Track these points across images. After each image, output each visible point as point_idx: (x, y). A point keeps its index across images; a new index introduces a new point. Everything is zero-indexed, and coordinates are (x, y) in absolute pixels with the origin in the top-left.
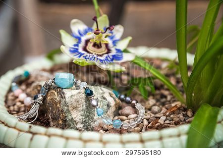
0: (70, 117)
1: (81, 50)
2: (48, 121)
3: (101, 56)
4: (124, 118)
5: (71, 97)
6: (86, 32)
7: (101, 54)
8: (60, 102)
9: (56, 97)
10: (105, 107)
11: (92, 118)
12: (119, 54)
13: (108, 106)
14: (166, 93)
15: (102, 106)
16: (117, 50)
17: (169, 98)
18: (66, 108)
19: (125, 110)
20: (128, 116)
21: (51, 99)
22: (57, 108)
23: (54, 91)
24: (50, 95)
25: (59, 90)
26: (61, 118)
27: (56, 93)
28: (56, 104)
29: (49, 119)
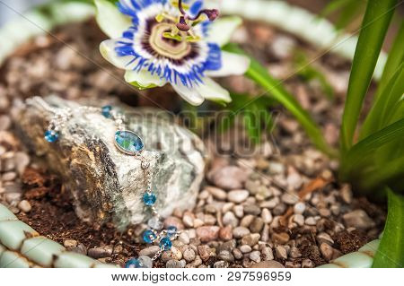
0: (121, 207)
2: (71, 205)
3: (179, 62)
4: (221, 194)
5: (129, 174)
7: (178, 57)
8: (102, 179)
9: (93, 166)
10: (187, 177)
11: (161, 202)
12: (215, 55)
13: (193, 174)
14: (292, 126)
15: (182, 176)
16: (210, 45)
17: (298, 138)
18: (117, 194)
19: (222, 175)
20: (227, 190)
21: (81, 165)
22: (95, 188)
23: (86, 149)
24: (78, 157)
25: (97, 149)
26: (102, 209)
27: (91, 155)
28: (94, 180)
29: (73, 200)
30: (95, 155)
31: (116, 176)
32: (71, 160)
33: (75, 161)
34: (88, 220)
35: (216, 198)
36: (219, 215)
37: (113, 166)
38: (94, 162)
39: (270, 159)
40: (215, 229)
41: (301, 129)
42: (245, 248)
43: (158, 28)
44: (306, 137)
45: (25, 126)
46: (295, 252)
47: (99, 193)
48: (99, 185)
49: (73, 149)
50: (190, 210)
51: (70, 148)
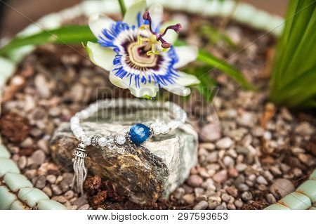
0: (167, 184)
1: (127, 68)
3: (156, 68)
4: (211, 146)
6: (116, 31)
7: (154, 64)
8: (152, 171)
9: (141, 164)
10: (192, 145)
11: (184, 168)
13: (194, 141)
14: (222, 79)
15: (188, 146)
17: (231, 87)
19: (206, 134)
20: (214, 142)
21: (130, 167)
22: (147, 179)
23: (130, 155)
24: (125, 162)
25: (140, 152)
26: (156, 191)
27: (136, 157)
28: (145, 174)
29: (127, 193)
30: (139, 157)
31: (165, 166)
32: (119, 166)
33: (123, 166)
34: (144, 202)
35: (209, 151)
36: (220, 161)
37: (160, 160)
38: (141, 162)
39: (223, 108)
40: (224, 172)
41: (229, 79)
42: (252, 177)
43: (131, 49)
44: (235, 83)
45: (64, 153)
46: (285, 167)
47: (152, 181)
48: (151, 176)
49: (119, 158)
50: (199, 166)
51: (116, 158)
